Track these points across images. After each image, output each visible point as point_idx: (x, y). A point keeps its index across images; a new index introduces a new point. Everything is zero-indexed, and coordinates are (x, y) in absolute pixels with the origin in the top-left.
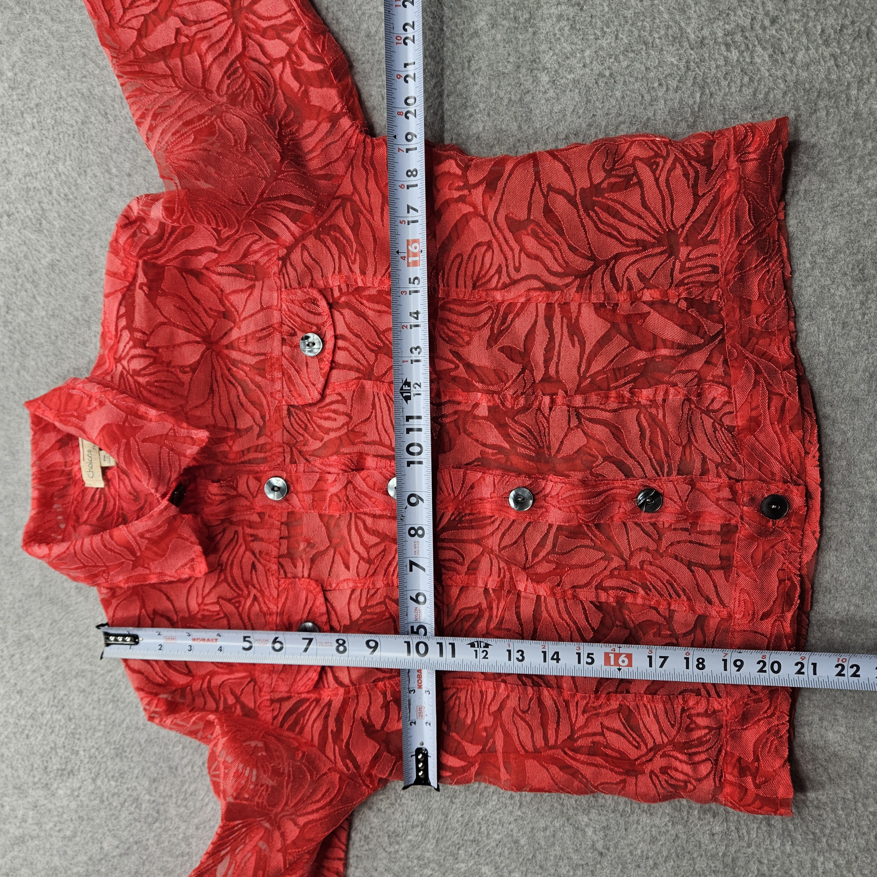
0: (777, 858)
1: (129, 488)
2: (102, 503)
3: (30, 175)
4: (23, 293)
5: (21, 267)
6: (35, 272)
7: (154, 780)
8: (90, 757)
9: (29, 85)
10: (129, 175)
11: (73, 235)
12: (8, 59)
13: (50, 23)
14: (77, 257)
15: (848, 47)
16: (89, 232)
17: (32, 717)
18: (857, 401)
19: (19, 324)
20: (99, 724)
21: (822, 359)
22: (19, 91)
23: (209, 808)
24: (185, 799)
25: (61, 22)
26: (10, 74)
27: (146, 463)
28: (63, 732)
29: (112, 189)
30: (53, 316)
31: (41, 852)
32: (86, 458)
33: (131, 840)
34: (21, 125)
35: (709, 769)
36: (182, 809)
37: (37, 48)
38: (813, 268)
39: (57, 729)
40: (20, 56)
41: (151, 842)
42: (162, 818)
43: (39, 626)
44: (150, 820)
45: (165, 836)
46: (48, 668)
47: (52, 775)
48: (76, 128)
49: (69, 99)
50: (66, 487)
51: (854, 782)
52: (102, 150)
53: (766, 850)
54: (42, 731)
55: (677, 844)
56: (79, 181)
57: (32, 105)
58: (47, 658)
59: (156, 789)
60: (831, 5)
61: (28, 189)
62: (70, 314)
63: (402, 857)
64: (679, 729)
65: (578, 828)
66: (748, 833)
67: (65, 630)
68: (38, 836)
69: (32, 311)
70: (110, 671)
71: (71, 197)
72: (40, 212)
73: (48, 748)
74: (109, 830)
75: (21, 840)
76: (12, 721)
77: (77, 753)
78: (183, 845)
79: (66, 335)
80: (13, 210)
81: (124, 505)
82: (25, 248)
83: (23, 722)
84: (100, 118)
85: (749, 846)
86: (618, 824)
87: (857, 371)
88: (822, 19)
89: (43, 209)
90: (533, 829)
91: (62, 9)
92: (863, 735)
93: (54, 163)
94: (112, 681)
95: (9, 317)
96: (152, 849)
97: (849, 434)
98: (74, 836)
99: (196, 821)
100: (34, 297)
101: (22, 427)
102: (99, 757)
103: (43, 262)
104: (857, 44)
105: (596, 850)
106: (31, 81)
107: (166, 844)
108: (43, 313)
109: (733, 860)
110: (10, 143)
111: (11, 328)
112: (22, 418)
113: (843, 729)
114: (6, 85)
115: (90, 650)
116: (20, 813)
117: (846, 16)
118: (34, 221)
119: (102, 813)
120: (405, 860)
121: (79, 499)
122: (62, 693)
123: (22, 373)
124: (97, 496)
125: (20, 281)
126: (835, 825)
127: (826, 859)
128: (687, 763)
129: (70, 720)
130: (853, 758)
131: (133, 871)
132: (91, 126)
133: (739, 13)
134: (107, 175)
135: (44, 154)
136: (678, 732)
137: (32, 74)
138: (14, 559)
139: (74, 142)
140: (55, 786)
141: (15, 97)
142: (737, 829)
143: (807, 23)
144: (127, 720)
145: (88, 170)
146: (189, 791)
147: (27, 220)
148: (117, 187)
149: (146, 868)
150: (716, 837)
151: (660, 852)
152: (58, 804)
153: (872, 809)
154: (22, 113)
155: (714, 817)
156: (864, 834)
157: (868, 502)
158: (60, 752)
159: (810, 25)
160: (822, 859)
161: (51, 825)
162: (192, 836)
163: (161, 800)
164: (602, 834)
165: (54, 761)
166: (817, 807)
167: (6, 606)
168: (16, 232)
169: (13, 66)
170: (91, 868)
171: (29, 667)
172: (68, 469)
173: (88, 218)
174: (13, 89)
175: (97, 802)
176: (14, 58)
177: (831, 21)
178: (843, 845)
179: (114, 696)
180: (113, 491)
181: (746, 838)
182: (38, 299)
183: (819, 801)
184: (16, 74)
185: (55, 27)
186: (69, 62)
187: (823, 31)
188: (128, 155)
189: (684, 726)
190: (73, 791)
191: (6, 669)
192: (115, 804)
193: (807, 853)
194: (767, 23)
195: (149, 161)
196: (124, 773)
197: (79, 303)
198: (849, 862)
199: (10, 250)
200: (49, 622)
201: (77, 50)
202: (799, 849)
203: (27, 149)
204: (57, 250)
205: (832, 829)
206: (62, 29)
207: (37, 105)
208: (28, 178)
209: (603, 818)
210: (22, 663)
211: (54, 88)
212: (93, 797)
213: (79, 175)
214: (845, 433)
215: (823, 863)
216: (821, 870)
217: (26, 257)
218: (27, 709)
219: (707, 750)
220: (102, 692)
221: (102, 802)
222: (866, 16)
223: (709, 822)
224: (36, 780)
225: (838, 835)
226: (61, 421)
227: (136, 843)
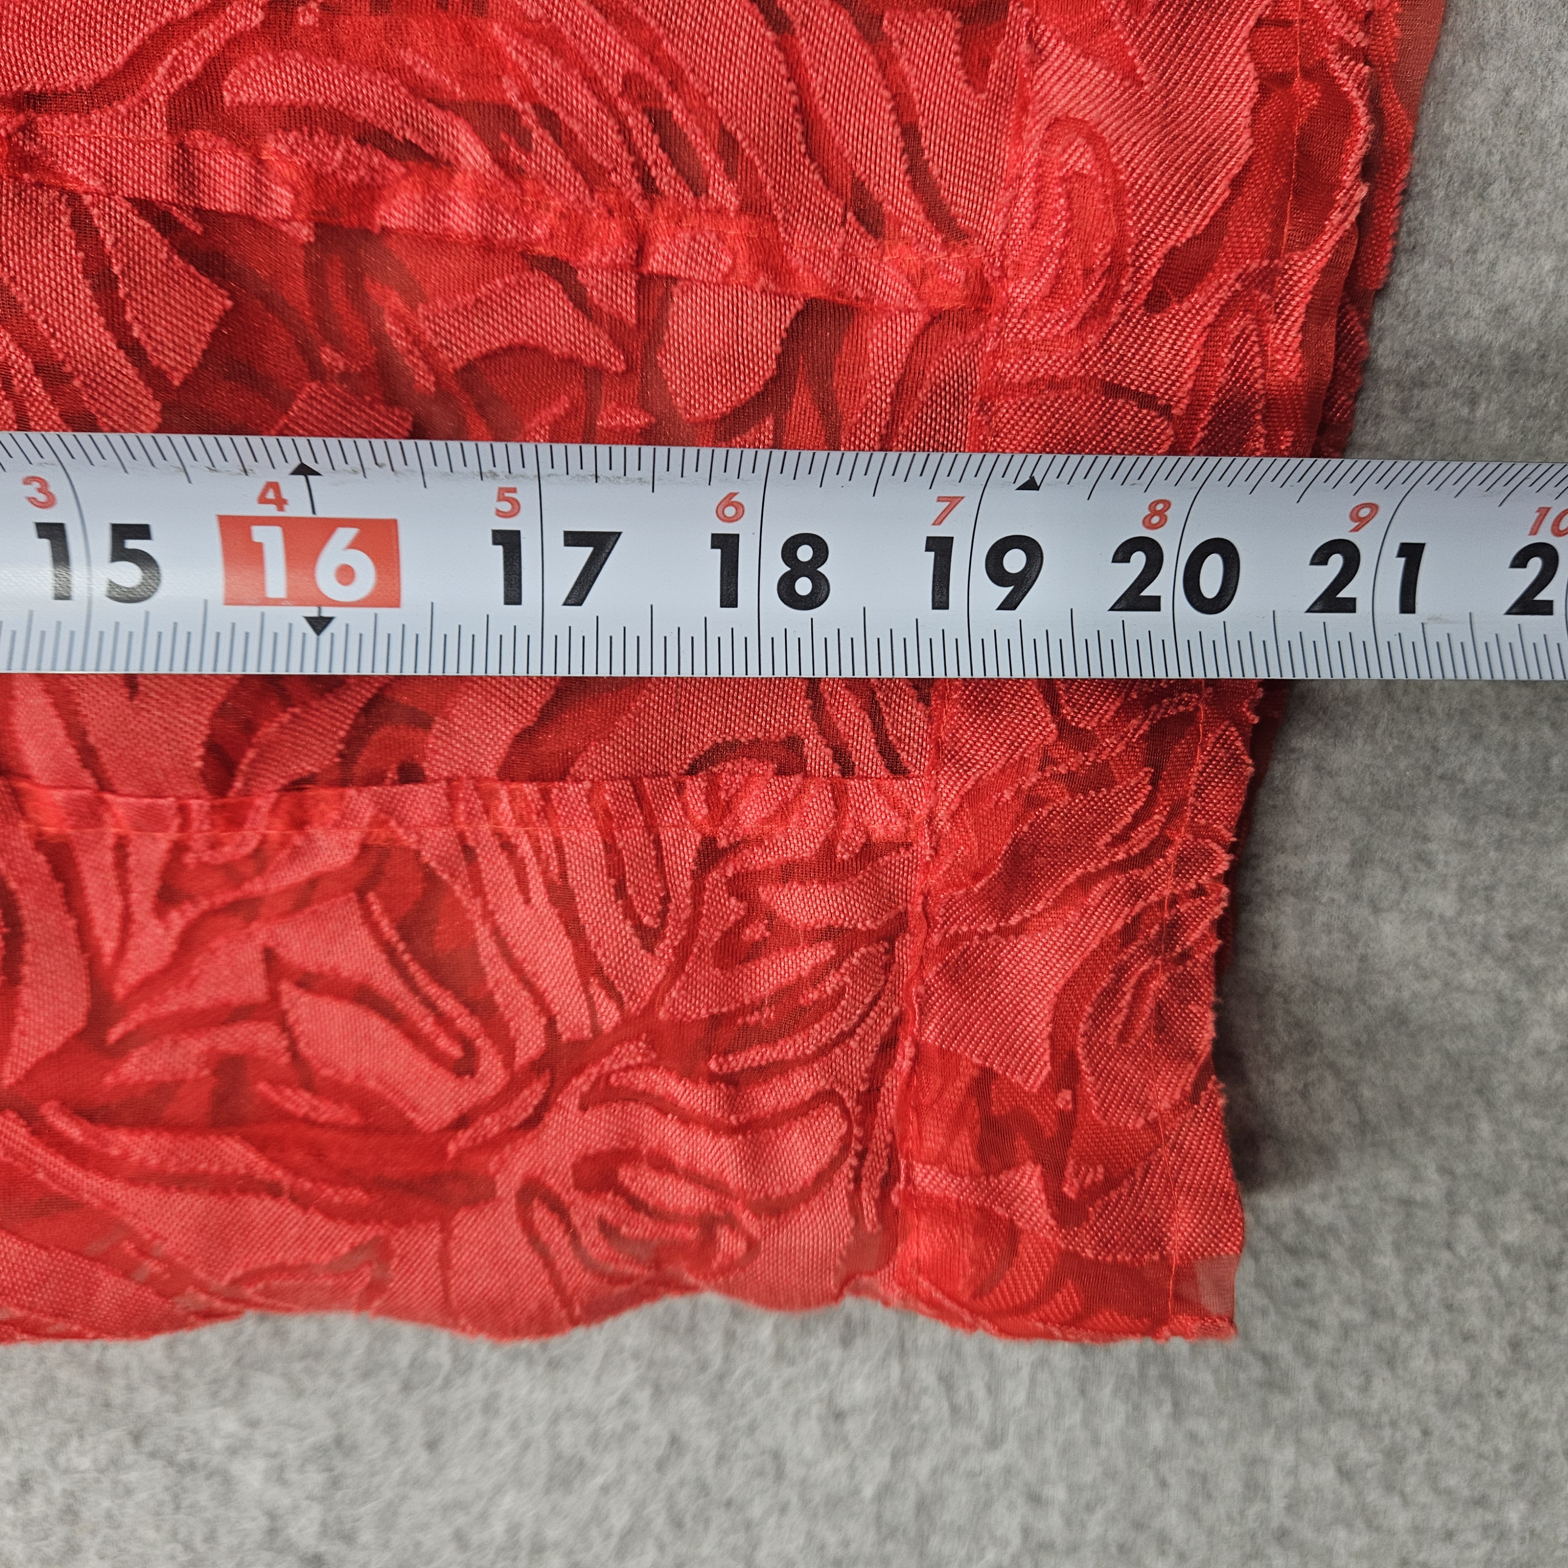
35: (830, 1148)
53: (1066, 1449)
55: (672, 1478)
64: (682, 953)
65: (192, 1466)
66: (993, 1390)
85: (994, 1441)
92: (1527, 918)
105: (287, 1548)
109: (922, 1507)
126: (1358, 1315)
128: (716, 1128)
130: (1467, 1029)
136: (675, 971)
142: (947, 1381)
150: (851, 1425)
151: (598, 1517)
156: (1468, 1337)
164: (315, 1478)
166: (1295, 1252)
181: (984, 1414)
189: (709, 934)
198: (1395, 1455)
202: (1202, 1427)
205: (1346, 1330)
209: (317, 1409)
215: (1293, 1472)
219: (824, 1051)
223: (823, 1368)
225: (1366, 1352)
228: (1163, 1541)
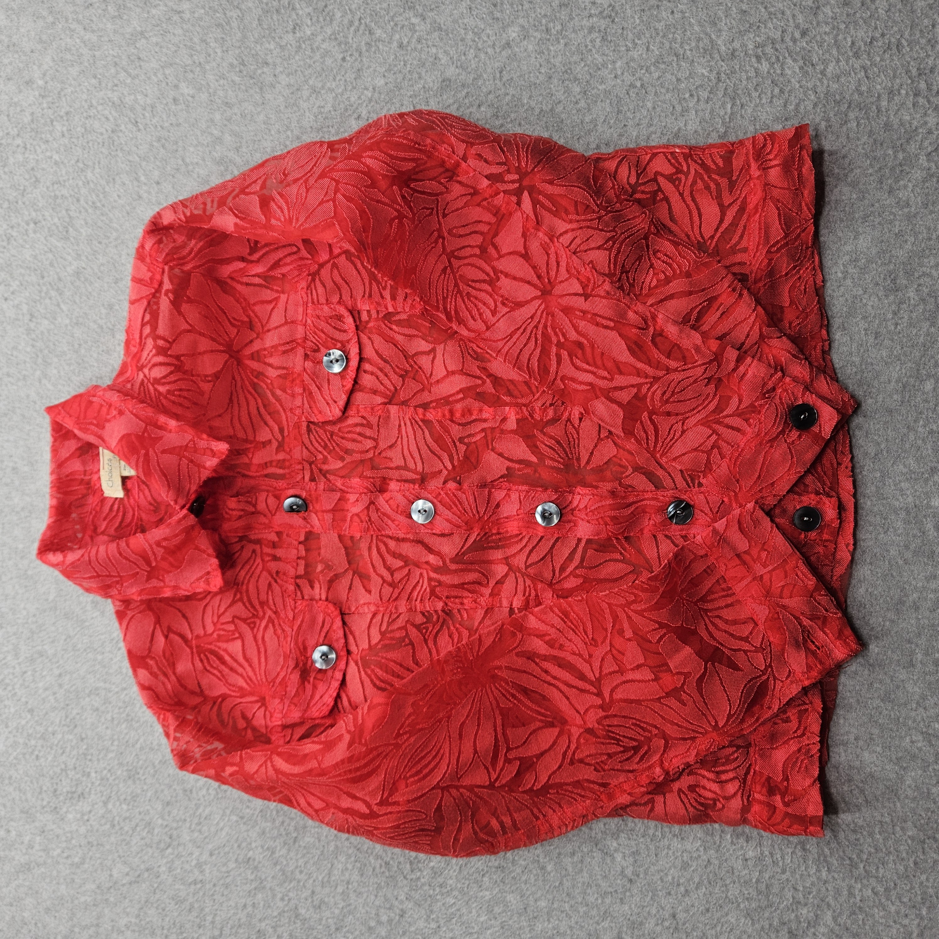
0: (813, 884)
1: (149, 498)
2: (121, 514)
3: (58, 182)
4: (47, 301)
5: (46, 274)
6: (60, 279)
7: (168, 804)
8: (102, 779)
9: (59, 93)
10: (158, 183)
11: (100, 243)
12: (40, 66)
13: (82, 32)
14: (103, 265)
15: (878, 59)
16: (116, 239)
17: (43, 737)
18: (890, 411)
19: (42, 333)
20: (112, 744)
21: (854, 370)
22: (50, 99)
23: (224, 833)
24: (199, 824)
25: (93, 31)
26: (41, 83)
27: (165, 476)
28: (75, 752)
29: (140, 197)
30: (77, 324)
31: (48, 880)
32: (106, 466)
33: (142, 867)
34: (51, 132)
35: (737, 788)
36: (196, 834)
37: (69, 57)
38: (845, 278)
39: (68, 750)
40: (51, 64)
41: (163, 869)
42: (175, 843)
43: (53, 642)
44: (162, 845)
45: (177, 863)
46: (60, 686)
47: (61, 798)
48: (106, 136)
49: (100, 108)
50: (84, 496)
51: (892, 805)
52: (131, 158)
53: (802, 875)
54: (53, 752)
55: (708, 870)
56: (107, 189)
57: (62, 113)
58: (60, 675)
59: (169, 813)
60: (861, 17)
61: (56, 197)
62: (95, 322)
63: (423, 885)
65: (606, 853)
66: (783, 858)
67: (79, 646)
68: (45, 863)
69: (56, 319)
70: (125, 689)
71: (99, 204)
72: (67, 220)
73: (58, 770)
74: (119, 857)
75: (27, 868)
76: (21, 741)
77: (89, 774)
78: (196, 872)
79: (90, 343)
80: (40, 218)
81: (144, 516)
82: (50, 256)
83: (33, 742)
84: (130, 126)
85: (784, 872)
86: (648, 849)
87: (890, 381)
88: (852, 32)
89: (70, 217)
90: (559, 854)
91: (94, 19)
92: (900, 754)
93: (82, 171)
94: (127, 699)
95: (32, 325)
96: (163, 877)
97: (883, 446)
98: (83, 863)
99: (210, 846)
100: (58, 305)
102: (111, 779)
103: (68, 269)
104: (887, 56)
105: (625, 876)
106: (62, 90)
107: (179, 871)
108: (67, 321)
109: (767, 887)
110: (39, 151)
111: (33, 336)
112: (42, 427)
113: (879, 749)
114: (37, 93)
115: (104, 667)
116: (27, 839)
117: (876, 28)
118: (61, 229)
119: (113, 839)
120: (427, 887)
121: (98, 509)
122: (75, 712)
123: (44, 381)
124: (116, 506)
125: (44, 288)
126: (873, 850)
127: (864, 886)
128: (714, 782)
129: (82, 740)
130: (890, 780)
131: (143, 900)
132: (120, 134)
133: (770, 25)
134: (136, 183)
135: (73, 162)
137: (63, 82)
138: (30, 573)
139: (103, 150)
140: (64, 809)
141: (45, 105)
142: (771, 854)
143: (837, 35)
144: (141, 740)
145: (117, 178)
146: (204, 815)
147: (54, 228)
148: (145, 195)
149: (157, 896)
150: (749, 863)
151: (692, 878)
152: (67, 829)
153: (910, 833)
154: (52, 121)
155: (747, 842)
156: (903, 859)
157: (903, 514)
158: (71, 773)
159: (840, 37)
160: (859, 886)
161: (59, 851)
162: (205, 863)
163: (175, 825)
164: (631, 860)
165: (64, 783)
166: (854, 831)
167: (20, 621)
168: (42, 239)
169: (44, 75)
170: (99, 897)
171: (41, 685)
172: (87, 478)
173: (115, 225)
174: (43, 97)
175: (108, 826)
176: (45, 67)
177: (861, 34)
178: (881, 871)
179: (128, 715)
180: (132, 501)
181: (781, 864)
182: (62, 306)
183: (856, 825)
184: (46, 83)
185: (88, 36)
186: (101, 71)
187: (853, 43)
188: (158, 163)
190: (83, 815)
191: (18, 686)
192: (126, 829)
193: (844, 880)
194: (797, 35)
195: (178, 170)
196: (137, 796)
197: (104, 311)
198: (887, 890)
199: (35, 257)
200: (64, 637)
201: (109, 59)
202: (836, 876)
203: (56, 157)
204: (84, 258)
205: (870, 854)
206: (94, 38)
207: (67, 113)
208: (56, 186)
209: (633, 843)
210: (34, 681)
211: (85, 96)
212: (103, 821)
213: (108, 183)
214: (879, 444)
215: (861, 890)
216: (858, 898)
217: (51, 265)
218: (38, 728)
220: (116, 711)
221: (113, 826)
222: (895, 29)
223: (742, 847)
224: (45, 803)
225: (876, 861)
226: (80, 429)
227: (147, 870)
228: (829, 905)
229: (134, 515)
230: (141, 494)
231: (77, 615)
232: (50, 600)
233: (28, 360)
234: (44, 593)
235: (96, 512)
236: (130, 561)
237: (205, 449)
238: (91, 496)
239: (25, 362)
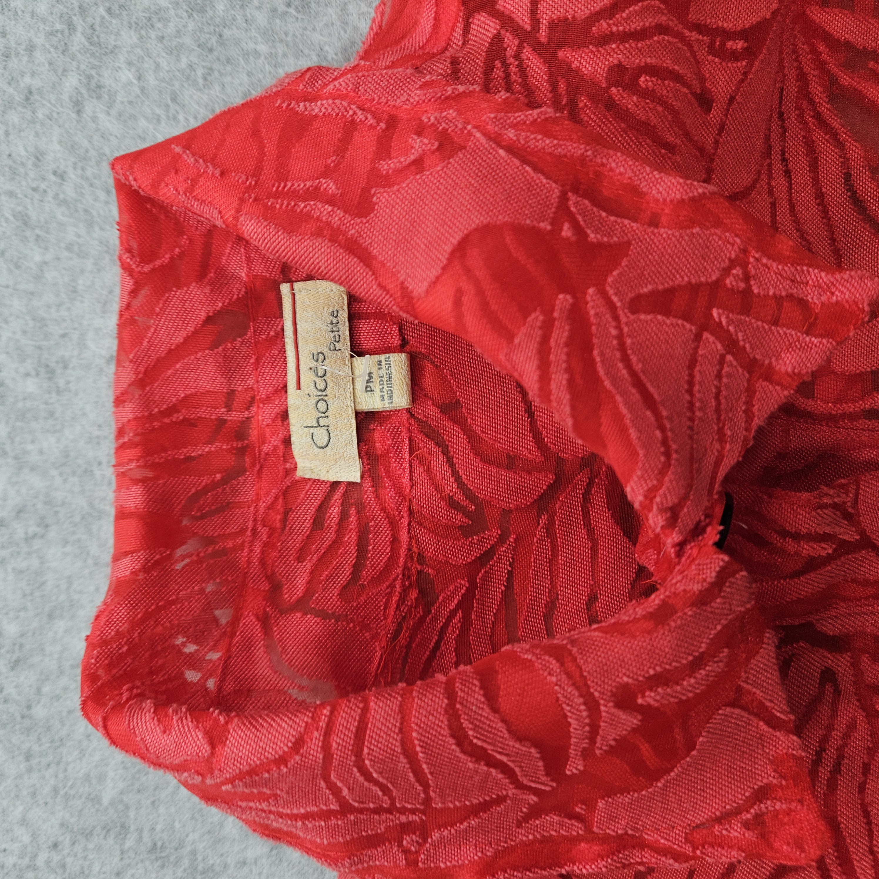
2: (351, 539)
32: (307, 378)
50: (228, 477)
101: (81, 283)
112: (83, 255)
121: (276, 518)
124: (335, 511)
172: (234, 416)
180: (389, 494)
229: (395, 541)
230: (419, 470)
231: (194, 853)
232: (106, 801)
233: (40, 40)
234: (87, 778)
235: (272, 530)
236: (492, 763)
237: (778, 299)
238: (250, 477)
239: (31, 48)
